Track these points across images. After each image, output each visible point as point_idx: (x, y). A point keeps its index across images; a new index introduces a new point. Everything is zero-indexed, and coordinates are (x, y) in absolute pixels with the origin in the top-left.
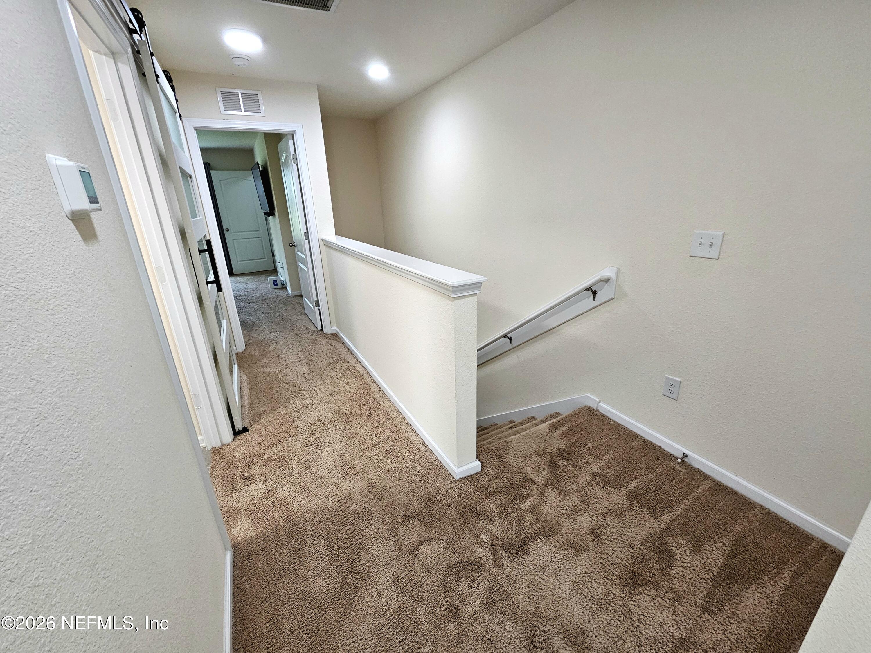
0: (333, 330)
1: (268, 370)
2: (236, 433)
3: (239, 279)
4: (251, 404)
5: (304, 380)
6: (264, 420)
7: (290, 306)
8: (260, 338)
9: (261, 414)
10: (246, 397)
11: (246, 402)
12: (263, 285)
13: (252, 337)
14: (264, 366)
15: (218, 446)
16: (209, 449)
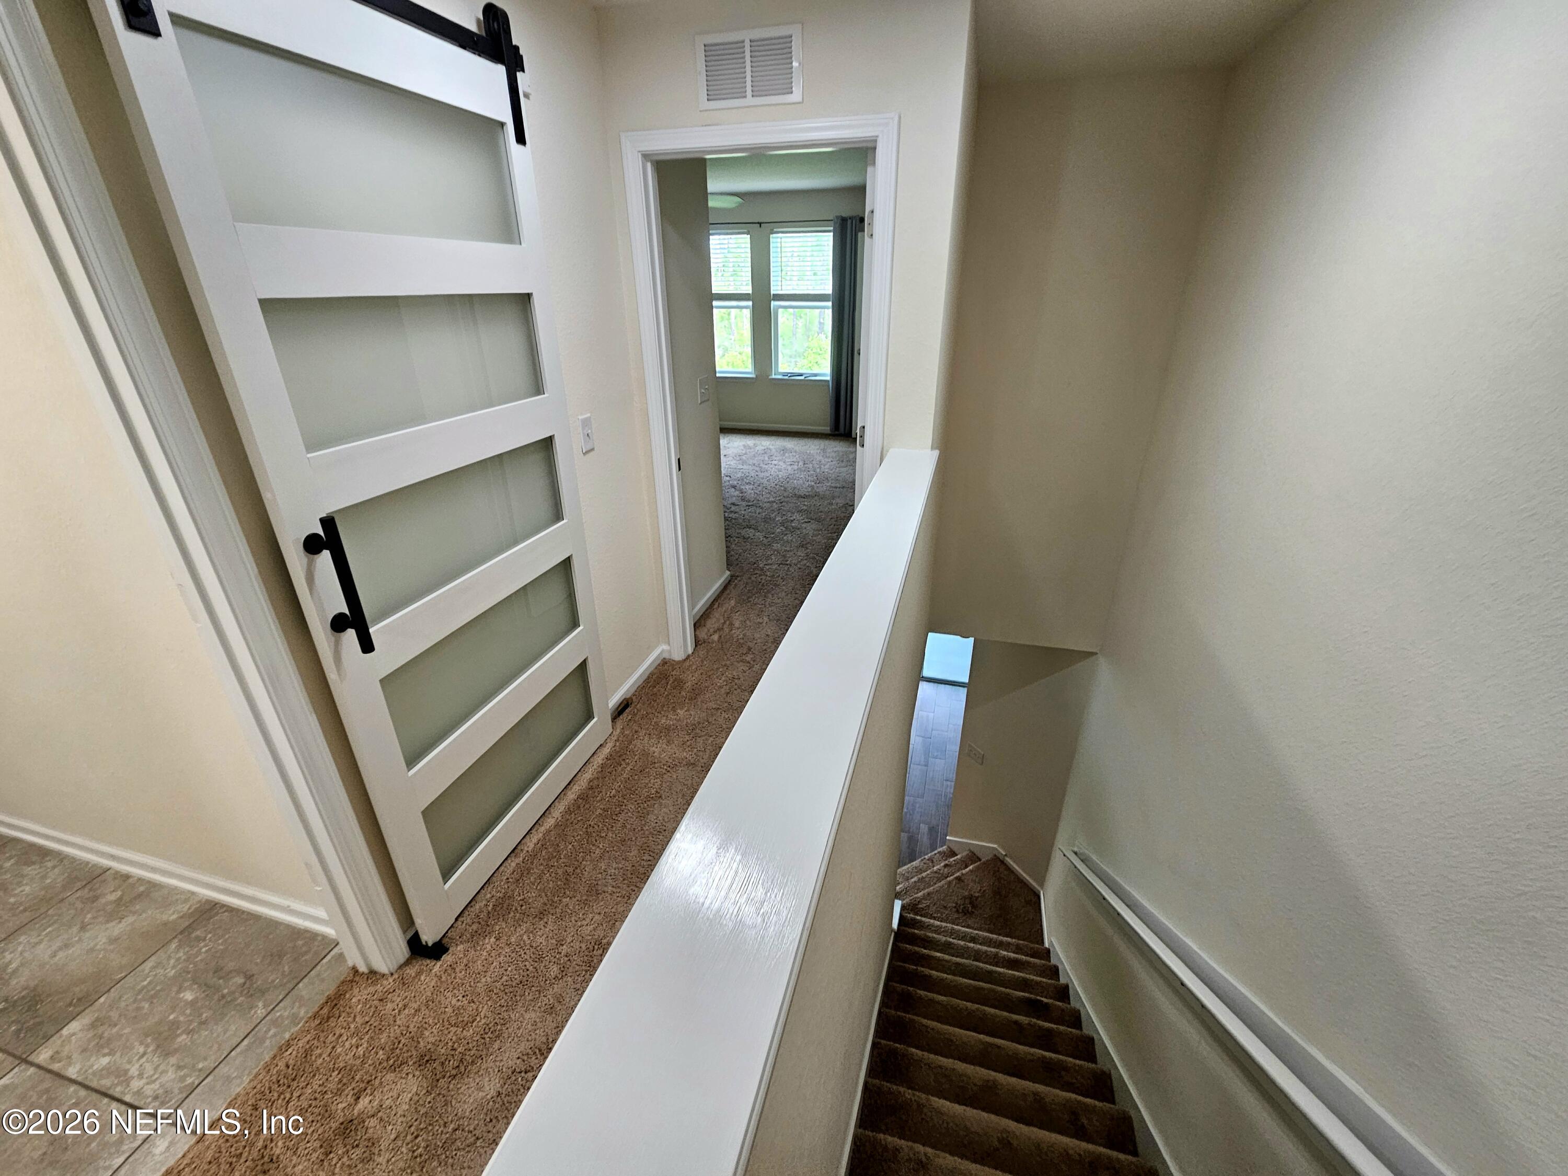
2: (415, 952)
8: (738, 632)
13: (731, 624)
15: (363, 968)
16: (350, 964)
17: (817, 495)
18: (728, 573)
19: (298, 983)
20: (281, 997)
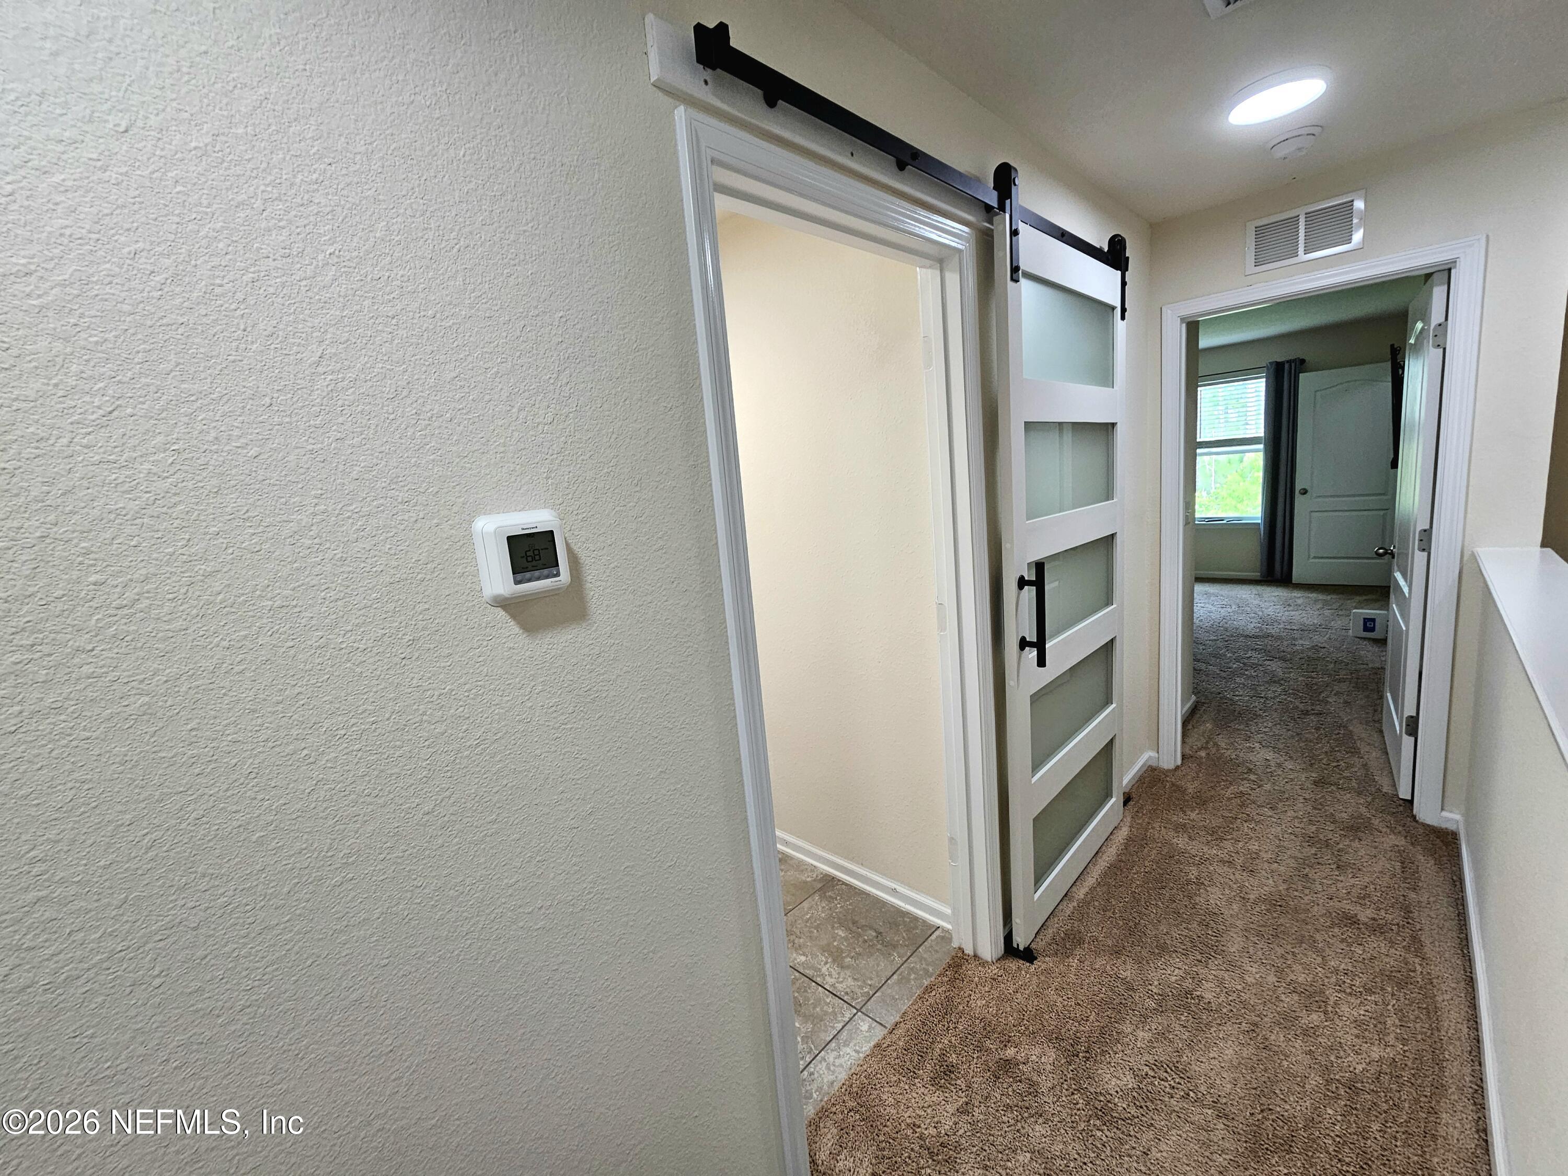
0: (1448, 820)
1: (1181, 842)
2: (1010, 950)
3: (1296, 594)
4: (1086, 903)
5: (1239, 923)
6: (1075, 963)
7: (1368, 697)
8: (1229, 752)
9: (1081, 942)
10: (1090, 881)
11: (1081, 893)
12: (1338, 623)
13: (1216, 744)
14: (1180, 828)
15: (969, 950)
16: (955, 944)
17: (1268, 636)
18: (1194, 698)
19: (918, 948)
20: (909, 954)
